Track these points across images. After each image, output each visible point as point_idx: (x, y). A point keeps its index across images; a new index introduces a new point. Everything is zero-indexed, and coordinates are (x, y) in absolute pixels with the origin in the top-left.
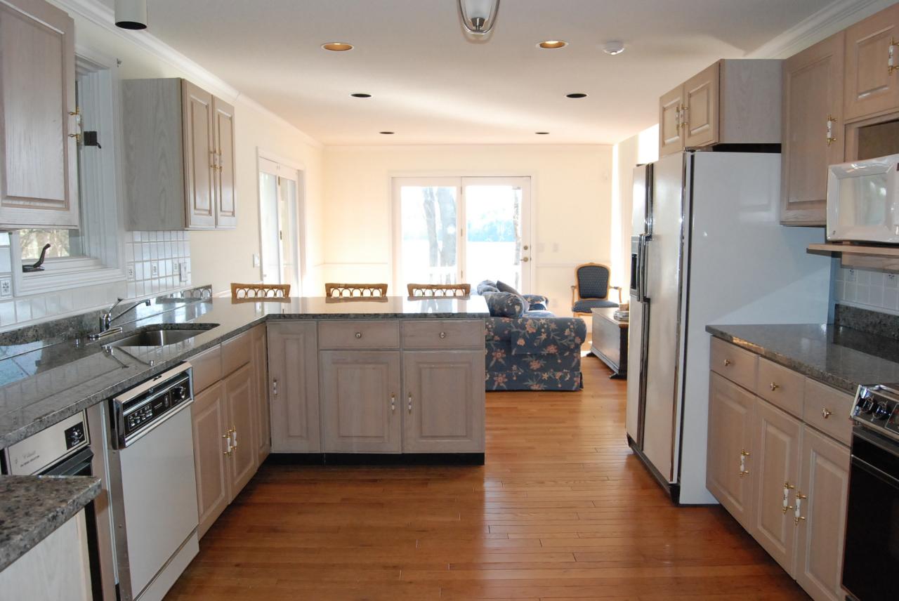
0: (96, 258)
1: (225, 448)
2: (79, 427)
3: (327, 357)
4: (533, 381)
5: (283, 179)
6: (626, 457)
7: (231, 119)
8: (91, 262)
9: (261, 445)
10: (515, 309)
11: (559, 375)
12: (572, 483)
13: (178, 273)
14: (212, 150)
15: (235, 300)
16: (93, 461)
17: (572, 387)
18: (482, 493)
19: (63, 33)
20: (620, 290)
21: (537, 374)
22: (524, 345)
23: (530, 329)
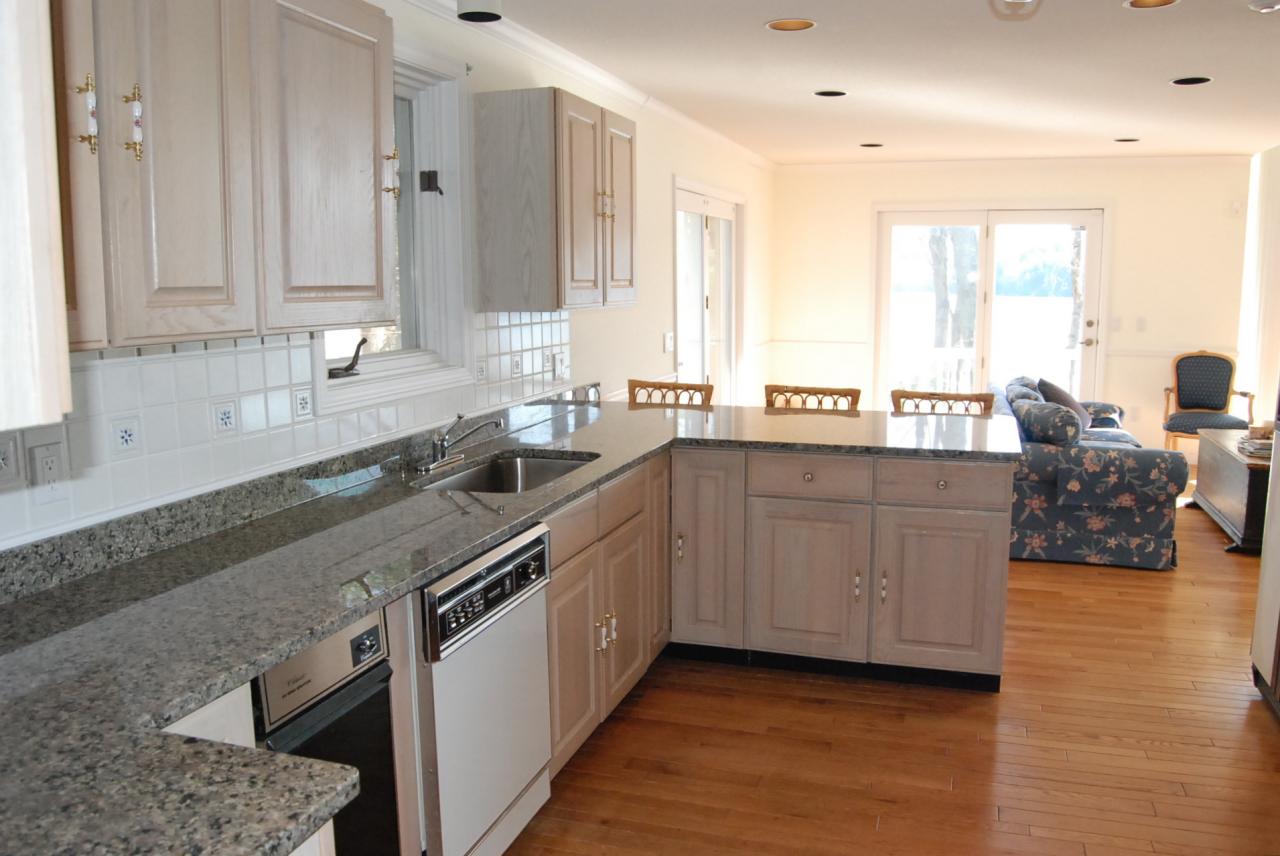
0: (434, 352)
1: (597, 643)
2: (373, 632)
3: (758, 505)
4: (1090, 548)
5: (713, 218)
6: (1247, 704)
7: (631, 141)
8: (427, 358)
9: (655, 631)
10: (1066, 433)
11: (1135, 542)
12: (1148, 742)
13: (551, 368)
14: (600, 191)
15: (633, 404)
16: (393, 679)
17: (1156, 564)
18: (990, 744)
19: (376, 41)
20: (1252, 397)
21: (1098, 538)
22: (1079, 491)
23: (1091, 466)
